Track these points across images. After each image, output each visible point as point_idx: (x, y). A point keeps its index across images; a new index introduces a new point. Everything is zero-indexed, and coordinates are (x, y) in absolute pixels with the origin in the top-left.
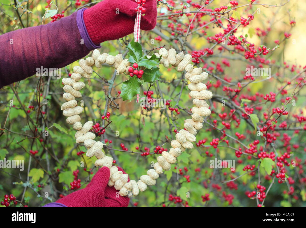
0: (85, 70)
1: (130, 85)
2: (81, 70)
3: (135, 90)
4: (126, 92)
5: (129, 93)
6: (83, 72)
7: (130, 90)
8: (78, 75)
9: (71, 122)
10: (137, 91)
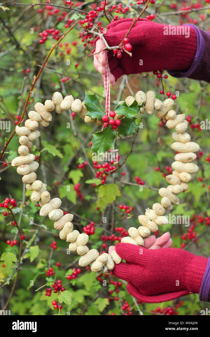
0: (42, 117)
1: (103, 138)
2: (39, 117)
3: (109, 144)
4: (98, 146)
5: (101, 147)
6: (40, 119)
7: (103, 143)
8: (35, 124)
9: (29, 182)
10: (110, 145)
